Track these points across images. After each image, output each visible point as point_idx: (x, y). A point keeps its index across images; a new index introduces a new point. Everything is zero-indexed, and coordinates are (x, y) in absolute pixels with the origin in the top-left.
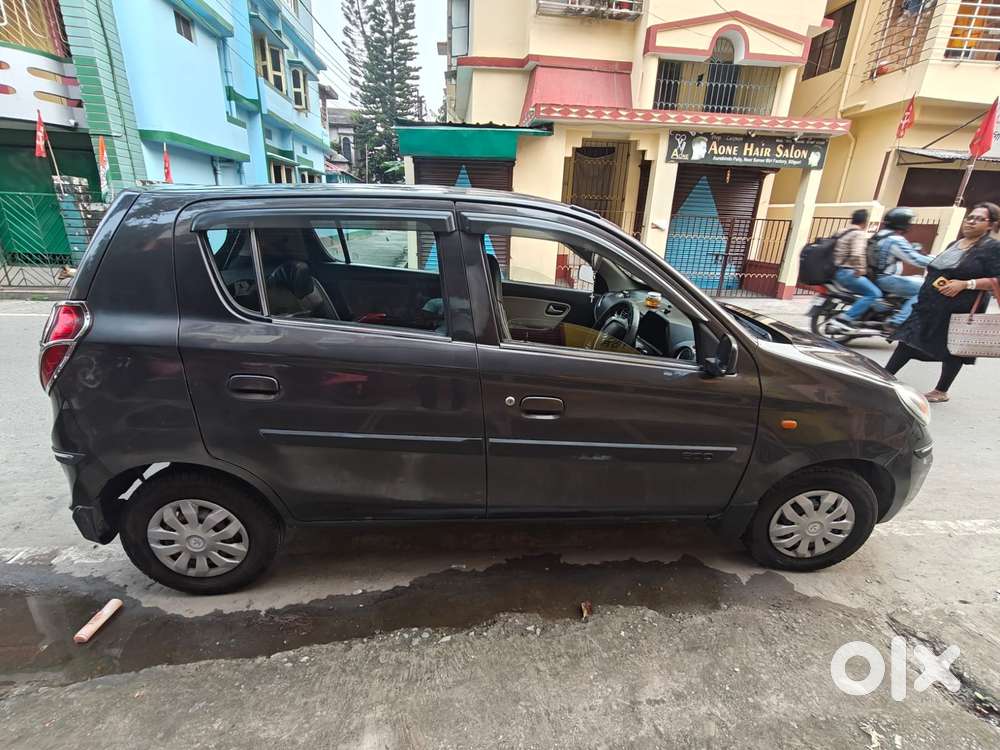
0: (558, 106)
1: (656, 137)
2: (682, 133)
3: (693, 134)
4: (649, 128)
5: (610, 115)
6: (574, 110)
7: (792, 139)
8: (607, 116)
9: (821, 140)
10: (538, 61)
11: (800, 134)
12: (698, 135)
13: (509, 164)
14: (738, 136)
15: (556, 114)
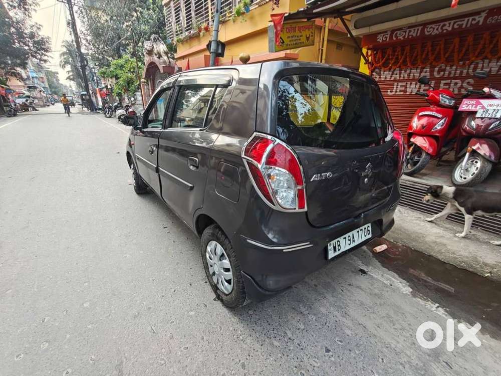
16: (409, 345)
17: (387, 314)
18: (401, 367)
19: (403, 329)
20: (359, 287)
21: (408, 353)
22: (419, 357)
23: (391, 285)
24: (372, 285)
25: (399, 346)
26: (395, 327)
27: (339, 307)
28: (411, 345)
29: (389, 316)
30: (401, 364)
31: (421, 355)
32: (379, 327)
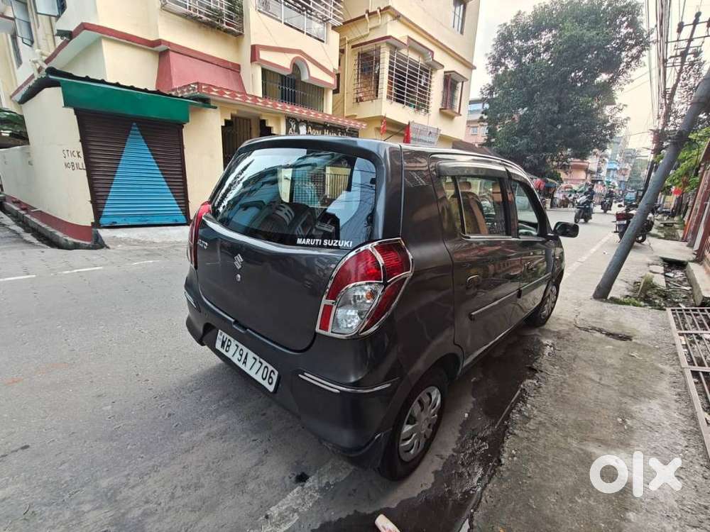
0: (214, 87)
1: (278, 120)
2: (293, 118)
3: (299, 120)
4: (276, 113)
5: (252, 100)
6: (228, 93)
7: (345, 129)
8: (227, 95)
9: (355, 132)
10: (169, 46)
11: (348, 127)
12: (301, 121)
13: (178, 126)
14: (321, 124)
15: (214, 93)
16: (147, 495)
17: (203, 486)
18: (126, 473)
19: (172, 497)
20: (261, 462)
21: (138, 489)
22: (127, 499)
23: (267, 517)
24: (268, 484)
25: (150, 482)
26: (179, 488)
27: (225, 433)
28: (146, 498)
29: (198, 486)
30: (129, 475)
31: (129, 503)
32: (184, 467)
